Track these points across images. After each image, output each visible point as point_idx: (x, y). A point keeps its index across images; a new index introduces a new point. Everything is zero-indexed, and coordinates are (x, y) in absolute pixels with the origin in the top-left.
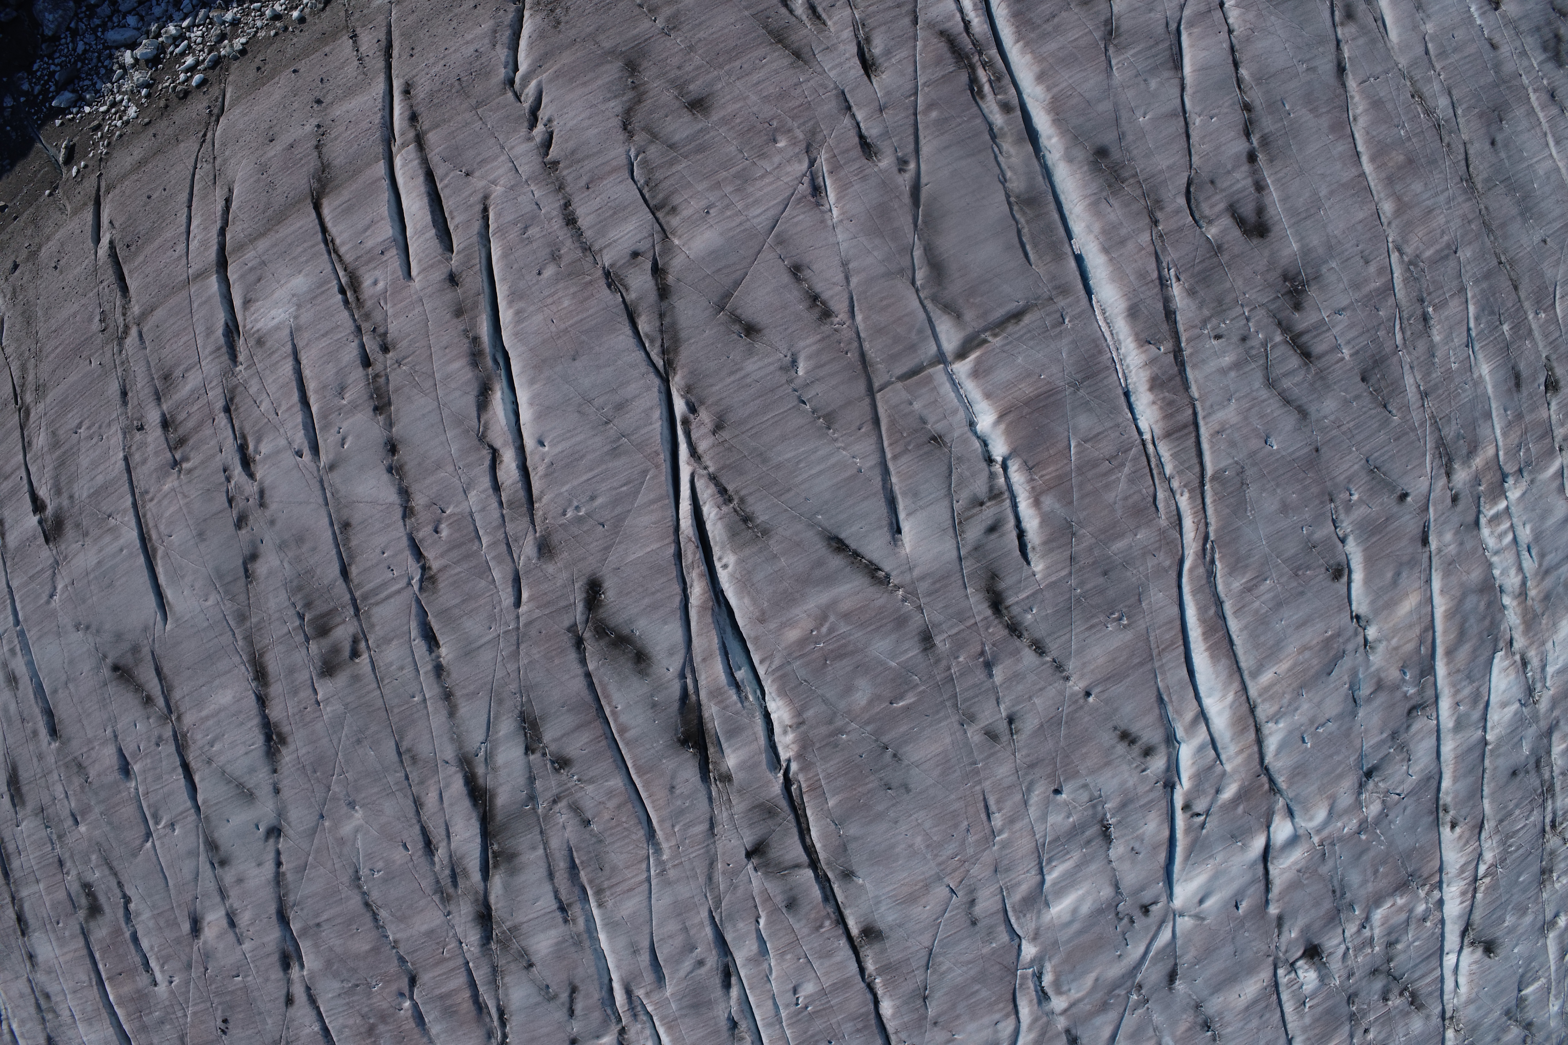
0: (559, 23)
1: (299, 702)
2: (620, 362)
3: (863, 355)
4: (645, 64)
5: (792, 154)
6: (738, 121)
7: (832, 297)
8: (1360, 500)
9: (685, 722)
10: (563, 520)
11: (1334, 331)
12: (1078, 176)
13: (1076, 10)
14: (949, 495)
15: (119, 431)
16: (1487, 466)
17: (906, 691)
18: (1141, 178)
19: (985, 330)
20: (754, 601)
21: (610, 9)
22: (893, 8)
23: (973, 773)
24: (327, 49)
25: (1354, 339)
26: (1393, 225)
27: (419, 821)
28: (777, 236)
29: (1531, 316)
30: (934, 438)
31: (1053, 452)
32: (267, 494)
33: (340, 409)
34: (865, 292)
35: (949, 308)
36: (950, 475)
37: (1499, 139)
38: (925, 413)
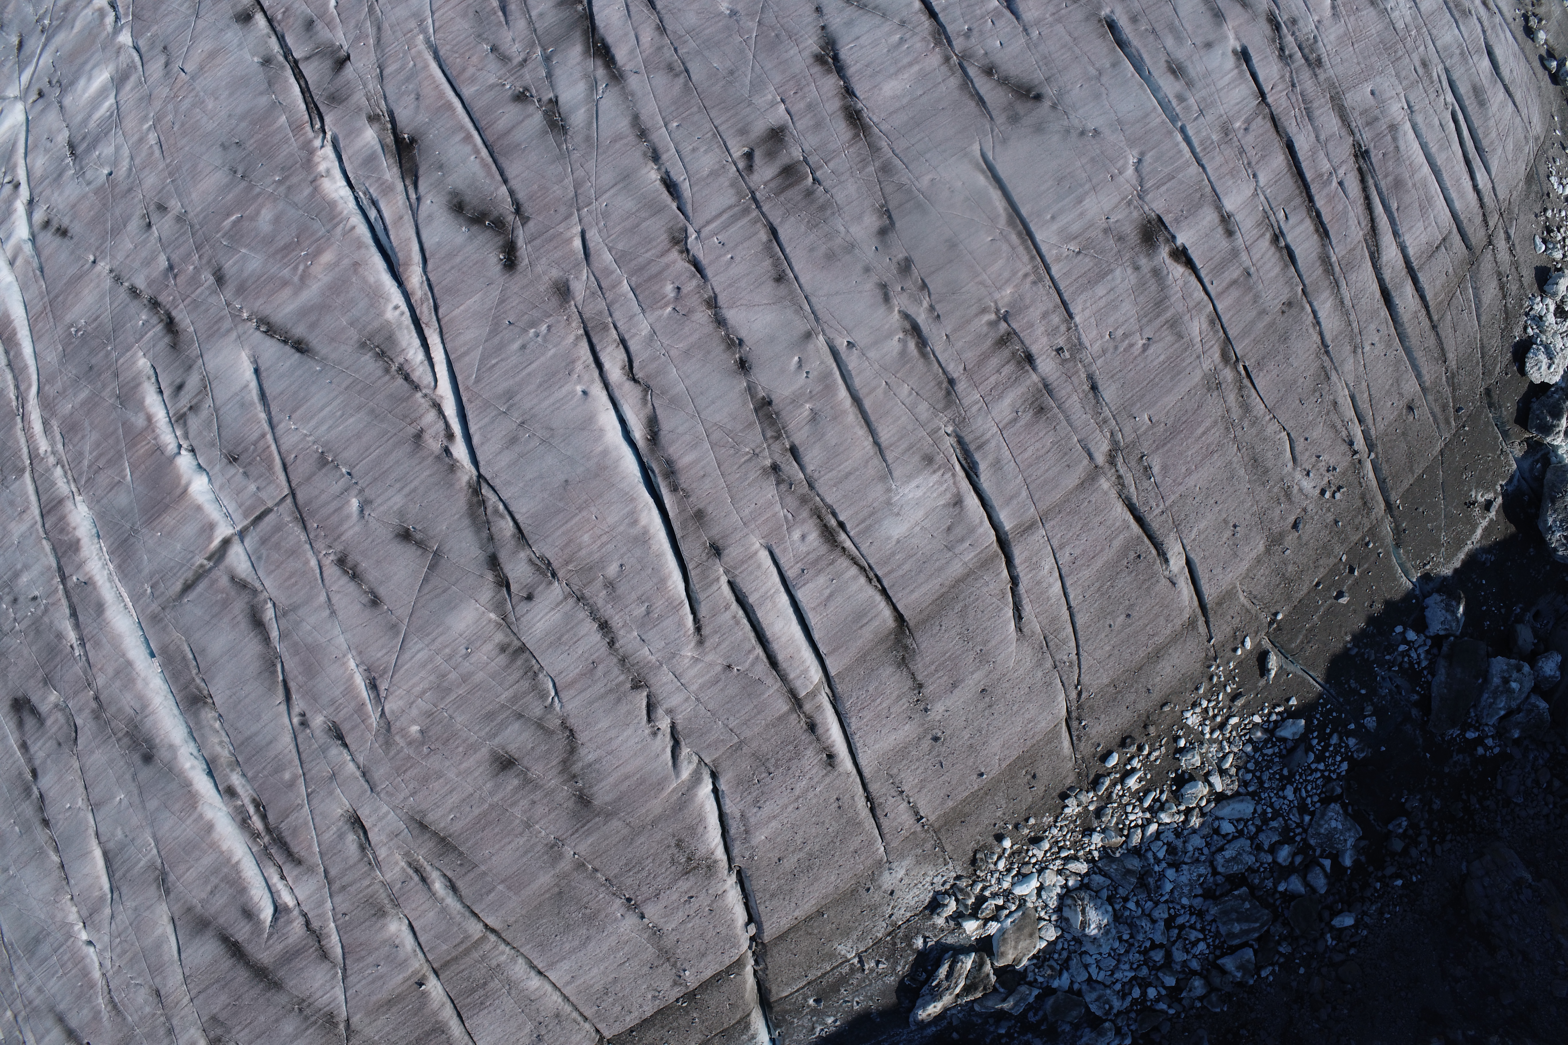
0: (678, 845)
1: (804, 97)
3: (305, 528)
4: (570, 804)
5: (402, 719)
6: (461, 749)
7: (339, 579)
9: (412, 159)
10: (550, 321)
12: (162, 732)
13: (195, 901)
14: (217, 411)
15: (1088, 345)
17: (231, 229)
18: (114, 739)
19: (211, 569)
20: (365, 280)
21: (626, 864)
22: (348, 885)
23: (173, 172)
24: (950, 804)
27: (658, 13)
28: (398, 633)
30: (235, 460)
31: (143, 467)
32: (880, 298)
33: (811, 398)
34: (311, 588)
35: (241, 585)
36: (219, 430)
38: (245, 482)
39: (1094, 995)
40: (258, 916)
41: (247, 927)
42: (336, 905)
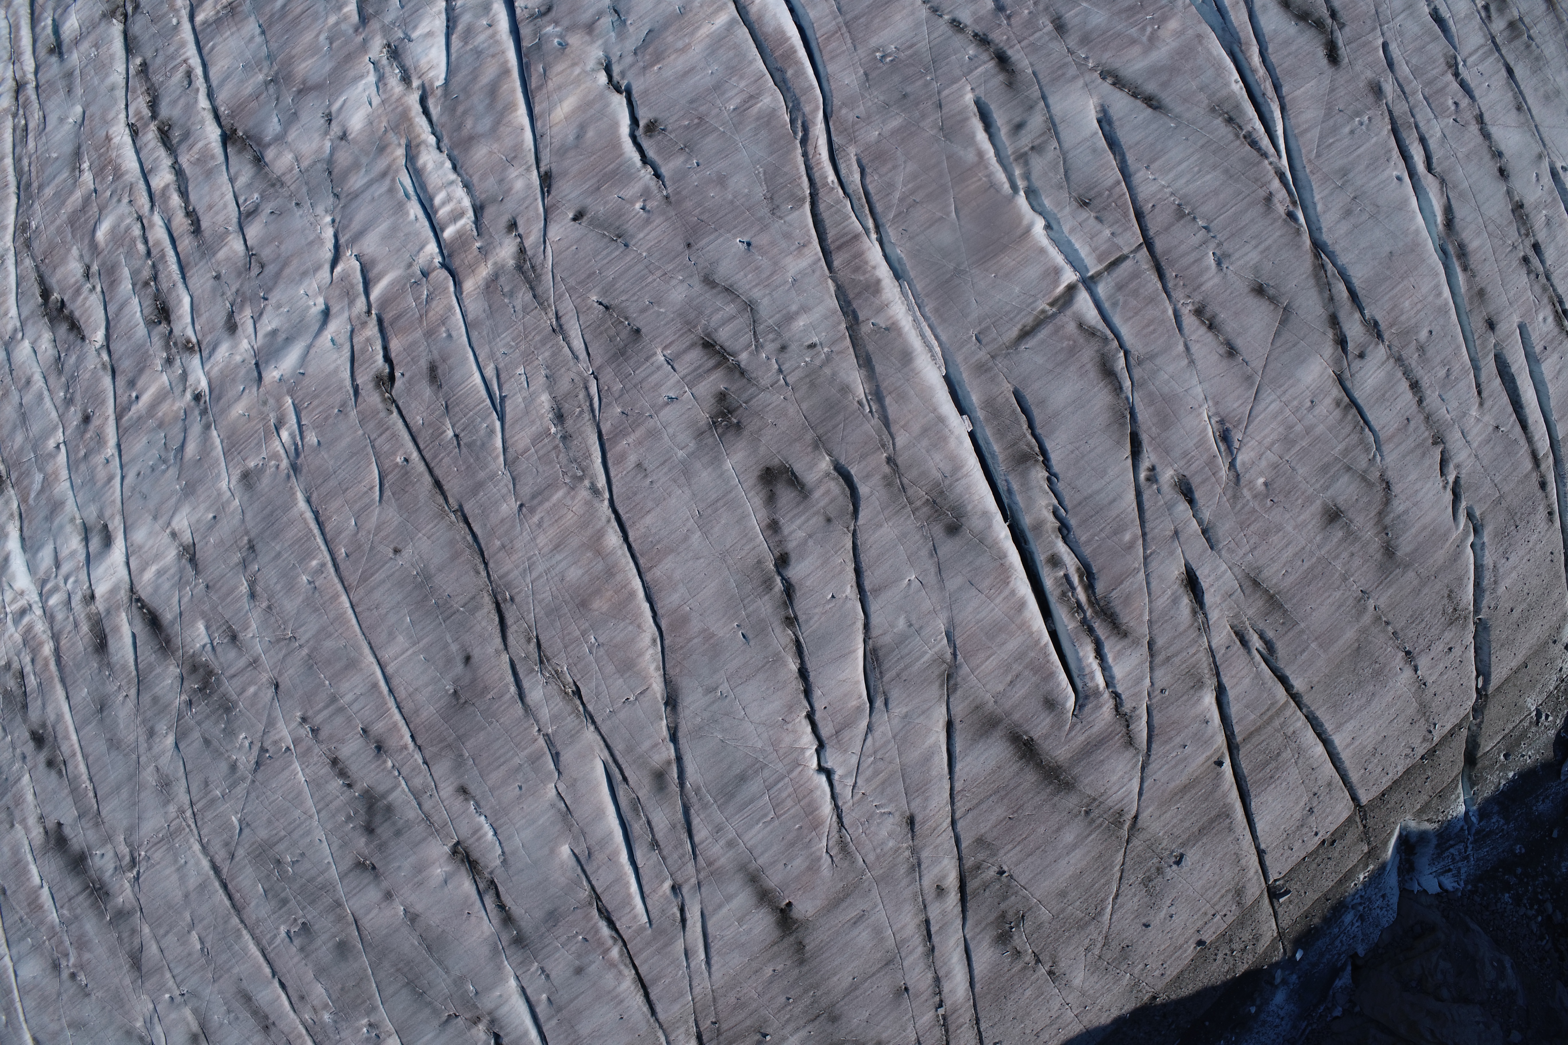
0: (1449, 596)
2: (1357, 253)
3: (1161, 276)
4: (1378, 556)
5: (1252, 471)
6: (1300, 501)
7: (1197, 329)
11: (676, 377)
12: (975, 497)
13: (988, 696)
14: (1064, 154)
16: (472, 268)
18: (908, 508)
19: (1054, 315)
20: (1207, 53)
21: (1412, 616)
22: (1173, 656)
25: (653, 373)
26: (604, 519)
28: (1252, 384)
29: (415, 457)
30: (1086, 204)
31: (974, 204)
34: (1170, 337)
35: (1091, 332)
36: (1066, 172)
37: (459, 668)
38: (1099, 226)
41: (1048, 719)
42: (1155, 681)
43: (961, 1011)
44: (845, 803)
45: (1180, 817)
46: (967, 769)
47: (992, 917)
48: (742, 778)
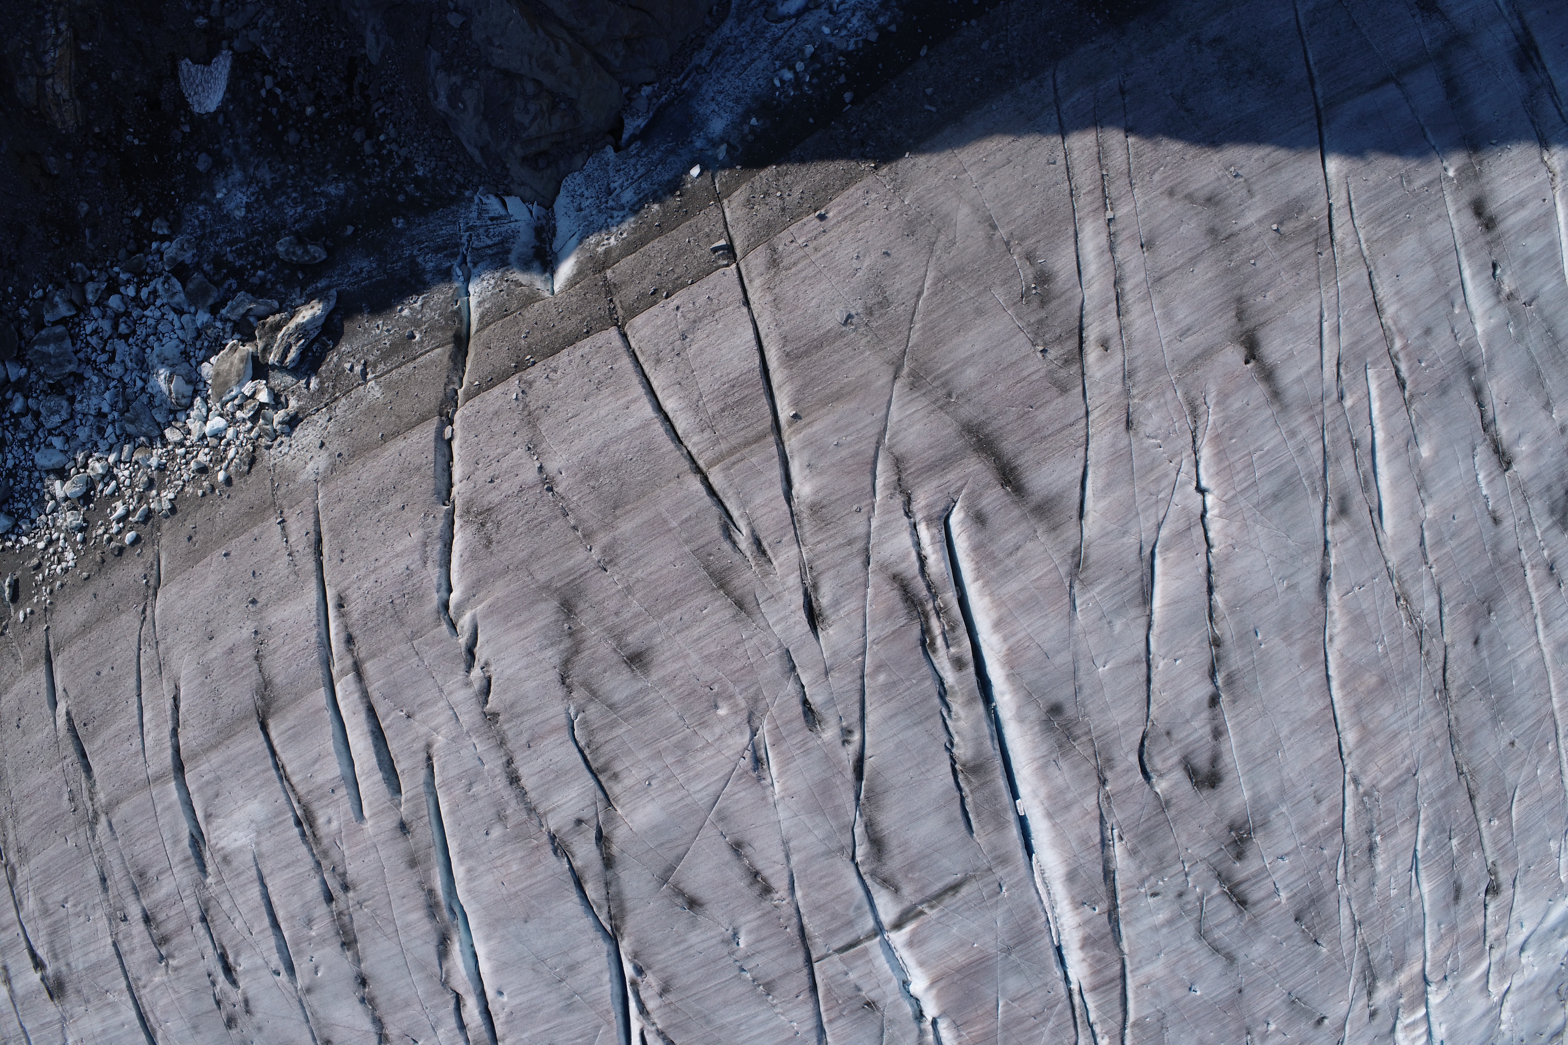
0: (490, 542)
2: (569, 928)
3: (802, 929)
4: (582, 606)
5: (733, 724)
6: (678, 683)
7: (772, 875)
8: (1277, 1030)
11: (1274, 878)
12: (1028, 738)
13: (1042, 539)
15: (104, 916)
18: (1094, 735)
19: (921, 903)
21: (543, 530)
24: (256, 531)
25: (1293, 883)
26: (1354, 756)
28: (719, 812)
29: (1483, 825)
30: (868, 1004)
31: (980, 1012)
32: (251, 1003)
33: (310, 939)
34: (805, 870)
35: (887, 883)
36: (882, 1035)
37: (1484, 634)
38: (860, 983)
39: (177, 299)
40: (967, 515)
41: (984, 503)
42: (866, 523)
43: (1088, 209)
44: (1189, 456)
45: (845, 367)
46: (1070, 468)
47: (1054, 304)
48: (1276, 497)
